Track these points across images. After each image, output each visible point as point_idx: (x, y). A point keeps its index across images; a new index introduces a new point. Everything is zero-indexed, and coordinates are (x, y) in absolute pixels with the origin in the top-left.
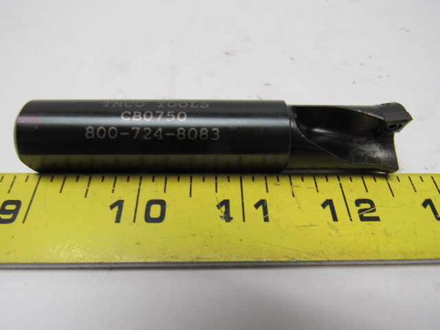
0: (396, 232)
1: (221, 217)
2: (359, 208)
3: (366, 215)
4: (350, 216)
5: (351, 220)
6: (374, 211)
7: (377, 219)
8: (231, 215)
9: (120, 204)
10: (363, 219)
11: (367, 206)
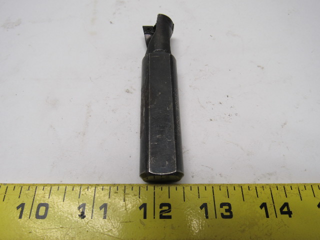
0: (179, 227)
1: (79, 215)
2: (161, 210)
3: (164, 215)
4: (154, 215)
5: (154, 218)
6: (170, 211)
7: (170, 217)
8: (85, 214)
9: (22, 206)
10: (161, 217)
11: (166, 208)
